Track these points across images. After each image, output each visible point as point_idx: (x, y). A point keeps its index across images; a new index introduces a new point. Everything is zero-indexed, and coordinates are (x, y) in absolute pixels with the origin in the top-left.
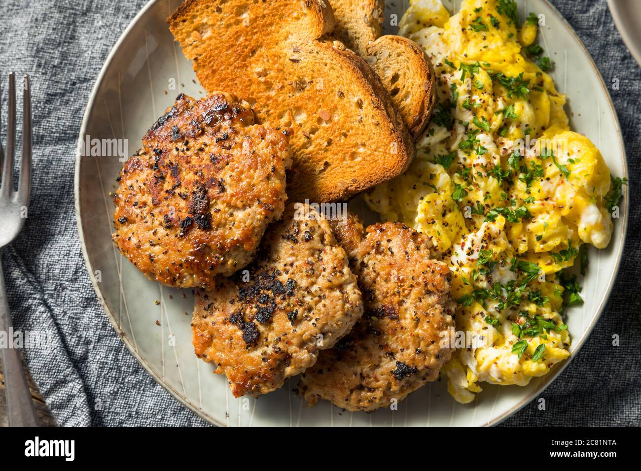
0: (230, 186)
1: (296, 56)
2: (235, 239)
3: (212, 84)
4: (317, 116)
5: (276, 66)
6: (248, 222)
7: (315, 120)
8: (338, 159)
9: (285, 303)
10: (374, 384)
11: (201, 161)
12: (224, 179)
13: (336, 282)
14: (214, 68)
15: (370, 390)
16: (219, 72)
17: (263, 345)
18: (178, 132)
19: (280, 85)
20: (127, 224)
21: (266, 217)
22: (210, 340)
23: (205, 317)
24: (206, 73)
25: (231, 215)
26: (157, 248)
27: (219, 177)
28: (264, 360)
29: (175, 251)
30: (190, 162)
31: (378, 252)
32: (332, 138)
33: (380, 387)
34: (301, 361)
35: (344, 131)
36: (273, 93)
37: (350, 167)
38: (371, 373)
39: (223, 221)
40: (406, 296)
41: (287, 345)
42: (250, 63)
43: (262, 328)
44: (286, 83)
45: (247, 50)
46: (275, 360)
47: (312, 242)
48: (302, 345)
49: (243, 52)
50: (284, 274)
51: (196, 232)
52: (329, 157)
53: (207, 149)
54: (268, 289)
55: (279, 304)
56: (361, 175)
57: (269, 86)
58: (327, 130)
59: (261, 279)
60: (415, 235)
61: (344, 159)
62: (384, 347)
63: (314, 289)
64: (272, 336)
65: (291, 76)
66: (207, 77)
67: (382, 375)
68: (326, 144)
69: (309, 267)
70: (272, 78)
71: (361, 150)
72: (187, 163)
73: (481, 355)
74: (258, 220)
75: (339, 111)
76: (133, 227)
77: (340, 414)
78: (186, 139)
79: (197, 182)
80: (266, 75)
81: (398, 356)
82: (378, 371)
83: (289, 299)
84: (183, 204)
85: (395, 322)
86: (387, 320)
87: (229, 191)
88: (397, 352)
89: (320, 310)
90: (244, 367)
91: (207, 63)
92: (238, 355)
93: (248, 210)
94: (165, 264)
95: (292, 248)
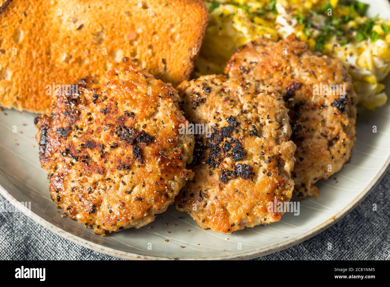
0: (134, 108)
1: (78, 25)
2: (174, 127)
3: (43, 101)
4: (127, 42)
5: (72, 44)
6: (169, 113)
7: (128, 46)
8: (167, 50)
9: (241, 133)
10: (334, 133)
11: (99, 122)
12: (125, 110)
13: (252, 91)
14: (34, 89)
15: (336, 139)
16: (40, 88)
17: (258, 169)
18: (64, 130)
19: (86, 51)
20: (97, 208)
21: (174, 102)
22: (225, 211)
23: (206, 204)
24: (32, 99)
25: (155, 120)
26: (136, 189)
27: (121, 113)
28: (269, 175)
29: (149, 175)
30: (93, 131)
31: (248, 72)
32: (150, 43)
33: (339, 130)
34: (288, 150)
35: (152, 31)
36: (87, 62)
37: (178, 46)
38: (326, 128)
39: (155, 128)
40: (291, 71)
41: (271, 151)
42: (54, 61)
43: (246, 162)
44: (88, 46)
45: (44, 56)
46: (274, 168)
47: (212, 89)
48: (277, 141)
49: (42, 60)
50: (220, 123)
51: (148, 150)
52: (160, 56)
53: (93, 115)
54: (222, 140)
55: (238, 137)
56: (190, 42)
57: (79, 61)
58: (142, 43)
59: (211, 141)
60: (254, 43)
61: (169, 47)
62: (315, 107)
63: (245, 107)
64: (256, 159)
65: (87, 39)
66: (36, 101)
67: (332, 122)
68: (150, 51)
69: (229, 101)
70: (77, 53)
71: (173, 30)
72: (92, 133)
73: (361, 63)
74: (172, 107)
75: (137, 25)
76: (105, 203)
77: (337, 182)
78: (73, 126)
79: (112, 132)
80: (71, 57)
81: (327, 103)
82: (328, 124)
83: (240, 128)
84: (119, 150)
85: (303, 87)
86: (298, 92)
87: (137, 111)
88: (324, 101)
89: (263, 112)
90: (263, 194)
91: (27, 93)
92: (251, 193)
93: (160, 109)
94: (151, 192)
95: (207, 106)
